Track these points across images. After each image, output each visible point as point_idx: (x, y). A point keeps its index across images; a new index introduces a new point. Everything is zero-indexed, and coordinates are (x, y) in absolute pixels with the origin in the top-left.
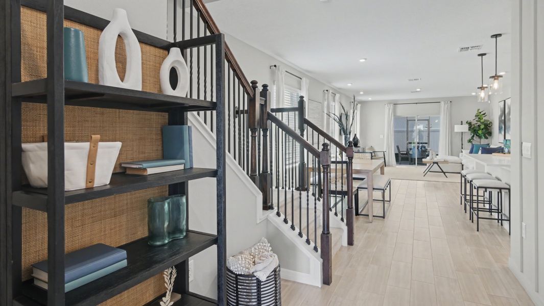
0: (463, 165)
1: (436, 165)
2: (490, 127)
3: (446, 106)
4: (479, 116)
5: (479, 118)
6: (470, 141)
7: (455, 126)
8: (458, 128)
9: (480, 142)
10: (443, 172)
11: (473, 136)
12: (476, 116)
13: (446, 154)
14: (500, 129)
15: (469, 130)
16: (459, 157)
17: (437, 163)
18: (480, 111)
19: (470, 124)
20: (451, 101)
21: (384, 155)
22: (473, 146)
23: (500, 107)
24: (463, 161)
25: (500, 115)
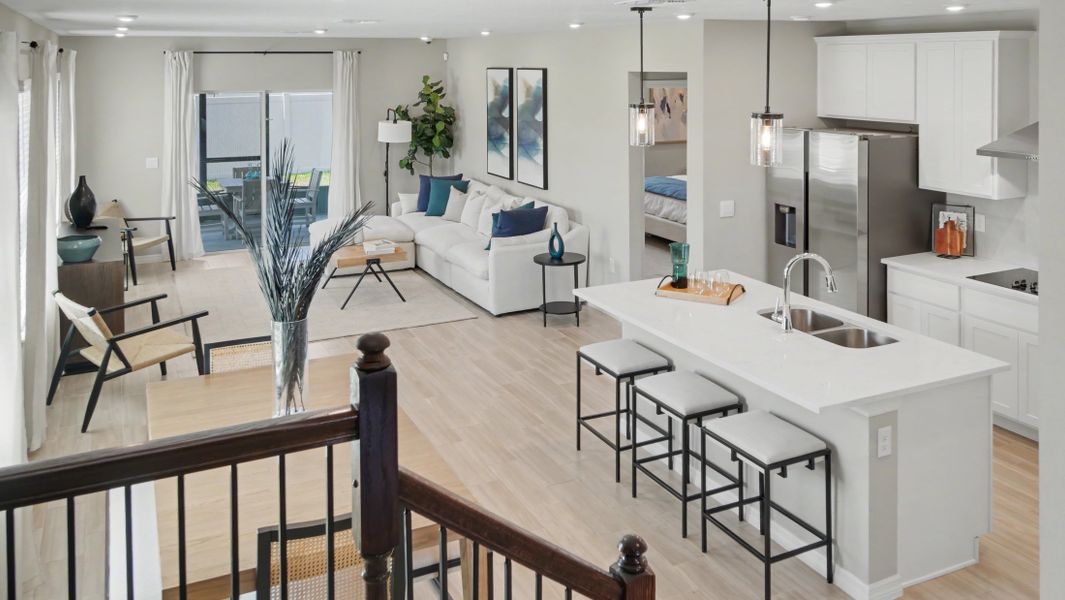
0: (416, 246)
1: (375, 265)
3: (349, 63)
4: (432, 93)
5: (429, 102)
6: (405, 165)
7: (380, 124)
9: (431, 166)
11: (415, 150)
12: (421, 95)
14: (494, 140)
16: (391, 216)
17: (377, 261)
18: (429, 82)
19: (405, 114)
20: (360, 50)
21: (169, 231)
22: (426, 181)
23: (494, 83)
24: (414, 234)
25: (492, 103)
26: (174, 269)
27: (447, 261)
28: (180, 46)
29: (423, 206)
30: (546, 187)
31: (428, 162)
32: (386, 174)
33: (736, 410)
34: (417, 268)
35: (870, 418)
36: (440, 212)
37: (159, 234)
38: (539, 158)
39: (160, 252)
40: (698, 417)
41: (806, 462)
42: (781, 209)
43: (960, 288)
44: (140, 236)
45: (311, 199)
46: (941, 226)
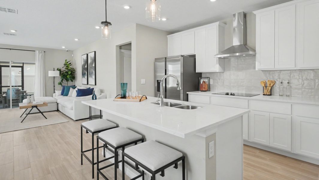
0: (58, 104)
1: (35, 108)
2: (74, 73)
3: (41, 54)
4: (67, 64)
5: (67, 66)
6: (60, 84)
7: (49, 71)
8: (51, 74)
9: (68, 84)
10: (40, 112)
11: (63, 80)
12: (65, 65)
13: (41, 96)
14: (83, 74)
15: (60, 75)
16: (53, 97)
18: (67, 61)
19: (60, 70)
20: (45, 51)
22: (64, 87)
23: (83, 59)
24: (57, 100)
25: (83, 65)
27: (64, 106)
29: (62, 94)
30: (96, 84)
32: (54, 86)
33: (141, 141)
34: (58, 110)
35: (206, 138)
36: (67, 95)
38: (94, 77)
40: (123, 147)
41: (174, 165)
42: (159, 81)
43: (210, 97)
46: (201, 83)
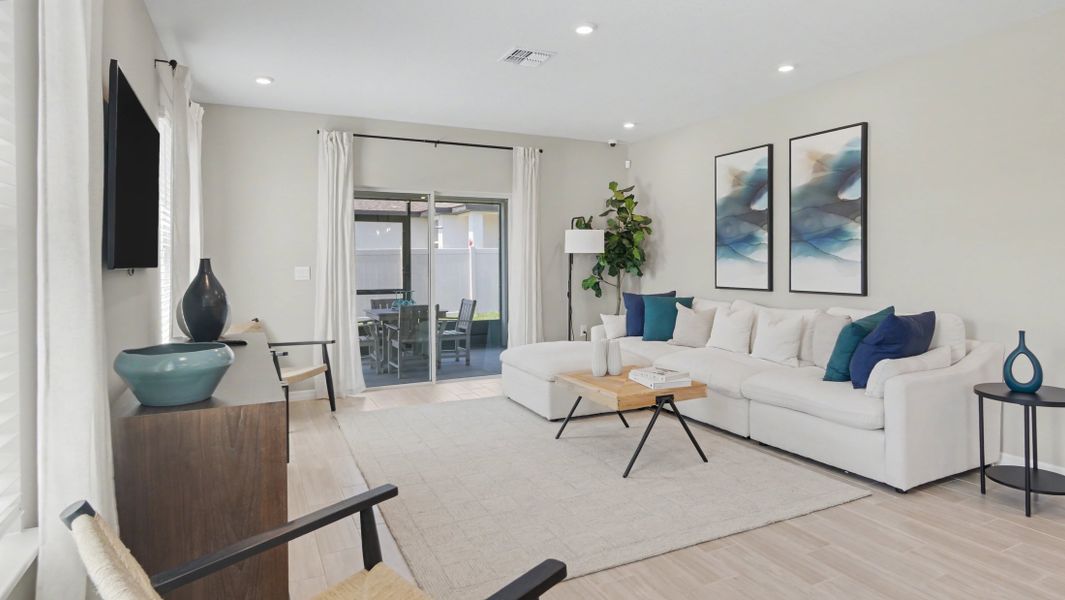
5: (621, 210)
6: (594, 285)
7: (567, 232)
9: (619, 287)
11: (600, 268)
17: (670, 398)
18: (617, 189)
20: (541, 150)
21: (326, 360)
23: (732, 172)
25: (728, 198)
26: (333, 409)
28: (337, 125)
29: (636, 330)
30: (865, 292)
31: (615, 283)
32: (569, 295)
36: (664, 335)
37: (312, 364)
38: (849, 252)
39: (312, 387)
44: (288, 365)
45: (463, 330)
